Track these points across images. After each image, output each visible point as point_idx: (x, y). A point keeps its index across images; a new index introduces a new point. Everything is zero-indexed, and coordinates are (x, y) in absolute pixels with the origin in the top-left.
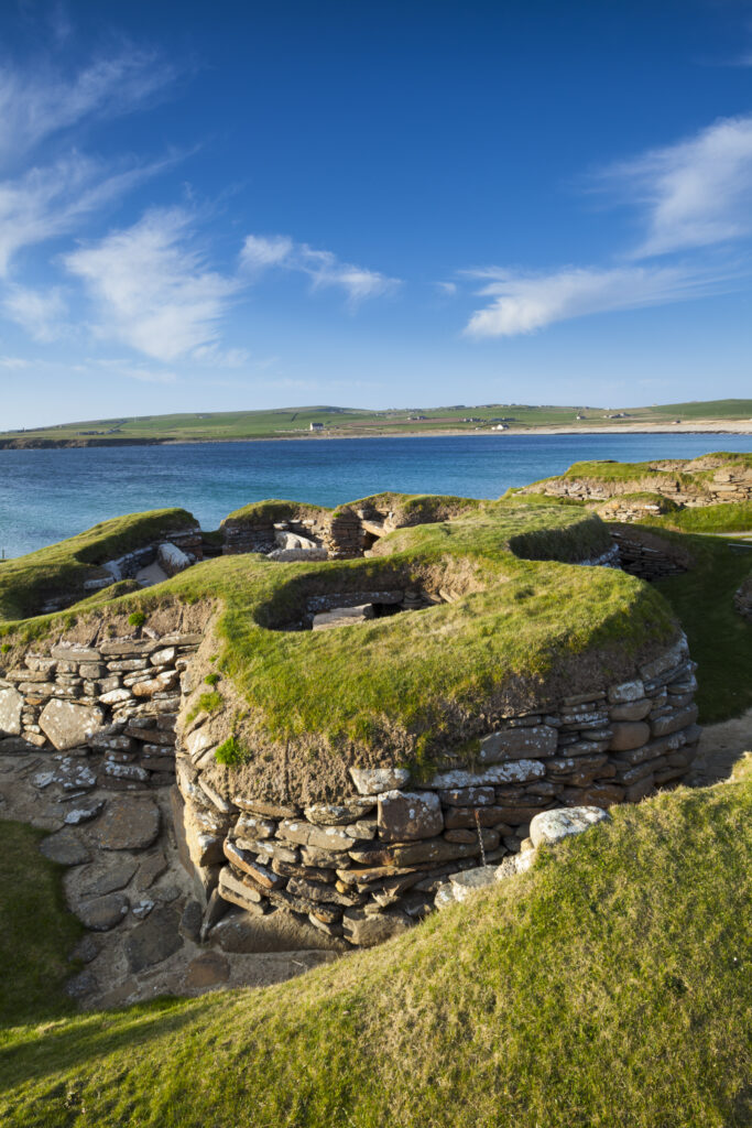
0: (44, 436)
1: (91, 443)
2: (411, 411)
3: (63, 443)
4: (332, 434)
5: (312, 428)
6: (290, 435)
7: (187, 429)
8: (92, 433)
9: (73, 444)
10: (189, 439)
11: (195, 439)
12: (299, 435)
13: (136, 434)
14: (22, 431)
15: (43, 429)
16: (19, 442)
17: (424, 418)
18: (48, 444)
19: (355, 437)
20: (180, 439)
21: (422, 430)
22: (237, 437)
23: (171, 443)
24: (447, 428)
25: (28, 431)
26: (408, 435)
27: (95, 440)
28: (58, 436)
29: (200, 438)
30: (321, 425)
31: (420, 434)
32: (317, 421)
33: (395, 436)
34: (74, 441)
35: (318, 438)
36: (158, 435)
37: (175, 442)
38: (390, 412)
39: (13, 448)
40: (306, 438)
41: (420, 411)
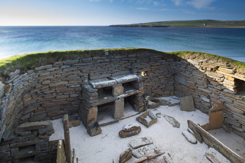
0: (144, 25)
1: (153, 26)
2: (233, 21)
3: (147, 26)
4: (209, 26)
5: (204, 25)
6: (198, 26)
7: (174, 24)
8: (154, 24)
9: (150, 27)
10: (174, 26)
11: (175, 26)
12: (200, 26)
13: (163, 25)
14: (141, 24)
15: (145, 23)
16: (139, 26)
17: (237, 23)
18: (144, 26)
19: (216, 27)
20: (172, 26)
21: (235, 26)
22: (185, 26)
23: (170, 27)
24: (243, 26)
25: (142, 23)
26: (231, 27)
27: (154, 26)
28: (146, 25)
29: (176, 26)
30: (207, 24)
31: (234, 27)
32: (206, 23)
33: (227, 27)
34: (150, 26)
35: (205, 27)
36: (168, 25)
37: (171, 27)
38: (227, 21)
39: (138, 27)
40: (202, 27)
41: (236, 21)
